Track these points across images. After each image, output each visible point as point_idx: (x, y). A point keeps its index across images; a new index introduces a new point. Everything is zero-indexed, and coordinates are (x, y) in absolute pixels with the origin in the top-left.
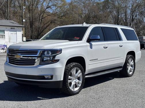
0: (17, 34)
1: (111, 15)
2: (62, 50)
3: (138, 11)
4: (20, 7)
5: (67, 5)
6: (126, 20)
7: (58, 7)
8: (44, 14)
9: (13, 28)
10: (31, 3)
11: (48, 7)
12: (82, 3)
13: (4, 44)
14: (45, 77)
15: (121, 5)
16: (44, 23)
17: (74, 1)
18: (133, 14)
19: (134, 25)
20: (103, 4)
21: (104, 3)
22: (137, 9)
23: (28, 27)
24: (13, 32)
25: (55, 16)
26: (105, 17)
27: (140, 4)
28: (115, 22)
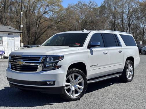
0: (15, 40)
1: (107, 20)
2: (63, 56)
3: (135, 17)
4: (17, 12)
5: (64, 10)
6: (123, 25)
7: (55, 13)
8: (40, 19)
9: (10, 34)
10: (28, 8)
11: (45, 12)
12: (79, 9)
13: (1, 50)
14: (47, 82)
15: (118, 10)
16: (41, 28)
17: (71, 6)
18: (129, 19)
19: (131, 30)
20: (100, 10)
21: (101, 8)
22: (134, 14)
23: (25, 33)
24: (11, 38)
25: (52, 21)
26: (102, 22)
27: (136, 9)
28: (112, 27)
